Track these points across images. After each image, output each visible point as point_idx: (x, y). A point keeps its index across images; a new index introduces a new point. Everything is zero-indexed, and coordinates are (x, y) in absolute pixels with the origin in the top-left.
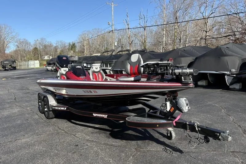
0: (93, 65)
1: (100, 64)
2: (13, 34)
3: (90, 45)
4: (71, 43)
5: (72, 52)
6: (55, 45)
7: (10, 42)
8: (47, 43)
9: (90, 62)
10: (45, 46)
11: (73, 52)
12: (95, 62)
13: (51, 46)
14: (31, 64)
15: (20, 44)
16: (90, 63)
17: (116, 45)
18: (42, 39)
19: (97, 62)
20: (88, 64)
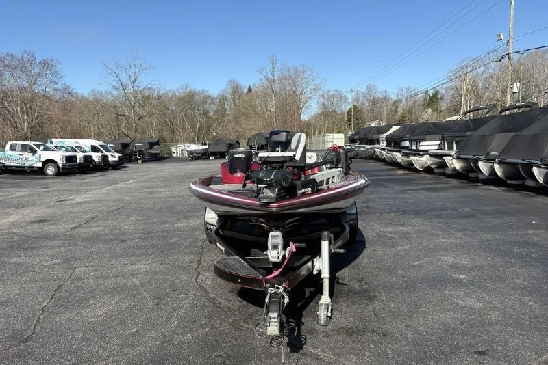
0: (421, 144)
1: (438, 142)
2: (315, 82)
3: (478, 92)
4: (431, 93)
5: (430, 110)
6: (394, 98)
7: (310, 98)
8: (378, 95)
9: (416, 138)
10: (375, 102)
11: (433, 111)
12: (428, 137)
13: (385, 99)
14: (329, 140)
15: (329, 99)
16: (415, 140)
17: (515, 90)
18: (369, 87)
19: (433, 136)
20: (413, 143)
